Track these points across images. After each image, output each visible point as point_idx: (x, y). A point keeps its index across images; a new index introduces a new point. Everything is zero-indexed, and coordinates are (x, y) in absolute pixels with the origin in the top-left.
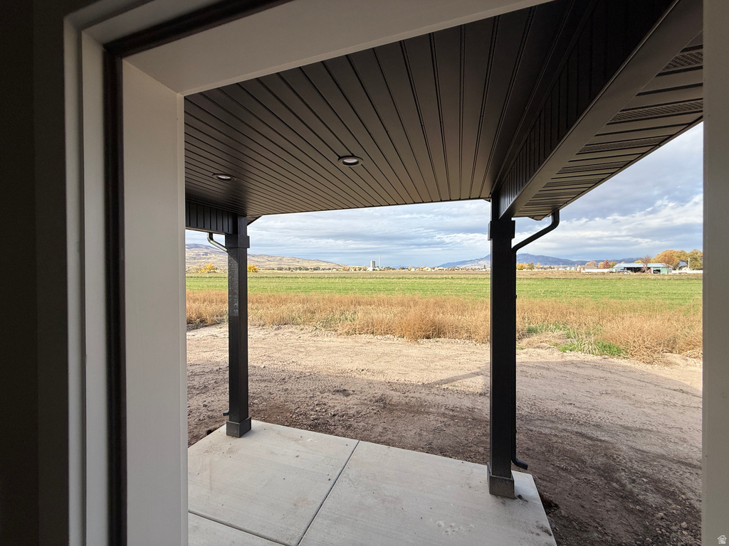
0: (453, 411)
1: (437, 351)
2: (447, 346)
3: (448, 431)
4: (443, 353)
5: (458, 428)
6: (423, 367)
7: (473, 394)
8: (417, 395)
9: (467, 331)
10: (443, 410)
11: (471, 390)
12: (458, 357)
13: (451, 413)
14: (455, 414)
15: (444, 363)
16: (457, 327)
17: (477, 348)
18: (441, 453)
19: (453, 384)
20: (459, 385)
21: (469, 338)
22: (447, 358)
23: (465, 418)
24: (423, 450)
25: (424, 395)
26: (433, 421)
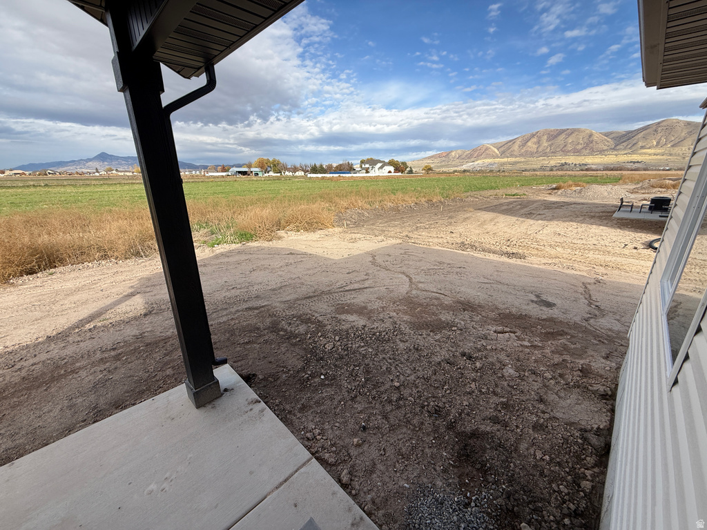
0: (114, 349)
1: (57, 286)
2: (73, 276)
3: (116, 377)
4: (69, 285)
5: (130, 365)
6: (38, 314)
7: (136, 318)
8: (43, 357)
9: (99, 249)
10: (99, 355)
11: (131, 315)
12: (95, 284)
13: (113, 353)
14: (119, 351)
15: (76, 298)
16: (80, 247)
17: (121, 267)
18: (116, 408)
19: (102, 318)
20: (112, 317)
21: (105, 257)
22: (78, 290)
23: (135, 349)
24: (85, 423)
25: (56, 351)
26: (87, 377)
